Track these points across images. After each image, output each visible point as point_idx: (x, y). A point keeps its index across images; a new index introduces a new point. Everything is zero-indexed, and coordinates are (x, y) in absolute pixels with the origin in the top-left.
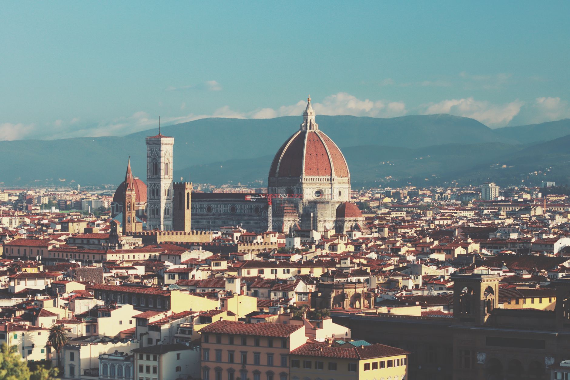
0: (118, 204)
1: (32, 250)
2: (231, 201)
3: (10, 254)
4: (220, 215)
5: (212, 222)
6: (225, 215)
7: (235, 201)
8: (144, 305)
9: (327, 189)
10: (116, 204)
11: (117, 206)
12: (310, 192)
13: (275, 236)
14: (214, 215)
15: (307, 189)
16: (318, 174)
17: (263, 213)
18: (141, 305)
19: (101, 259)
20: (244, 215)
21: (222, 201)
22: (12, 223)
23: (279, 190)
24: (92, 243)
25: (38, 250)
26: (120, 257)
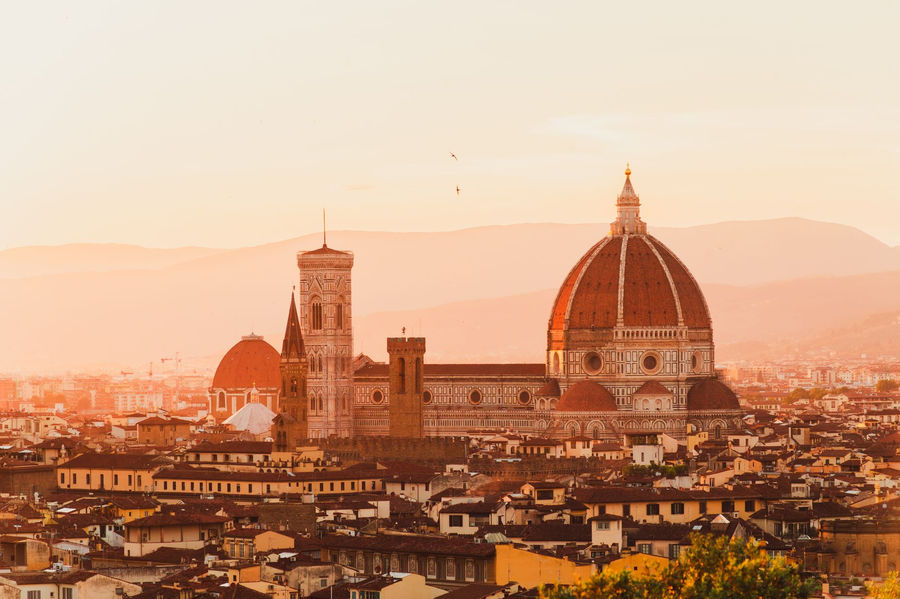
0: (225, 392)
1: (116, 476)
2: (472, 380)
3: (69, 486)
4: (449, 408)
5: (433, 423)
6: (459, 408)
7: (479, 380)
8: (453, 579)
9: (668, 354)
10: (219, 391)
11: (222, 394)
12: (635, 359)
13: (588, 447)
14: (436, 408)
15: (628, 354)
16: (651, 324)
17: (538, 402)
18: (448, 578)
19: (265, 492)
20: (500, 408)
21: (453, 380)
22: (30, 427)
23: (571, 355)
24: (235, 461)
25: (130, 476)
26: (304, 488)
